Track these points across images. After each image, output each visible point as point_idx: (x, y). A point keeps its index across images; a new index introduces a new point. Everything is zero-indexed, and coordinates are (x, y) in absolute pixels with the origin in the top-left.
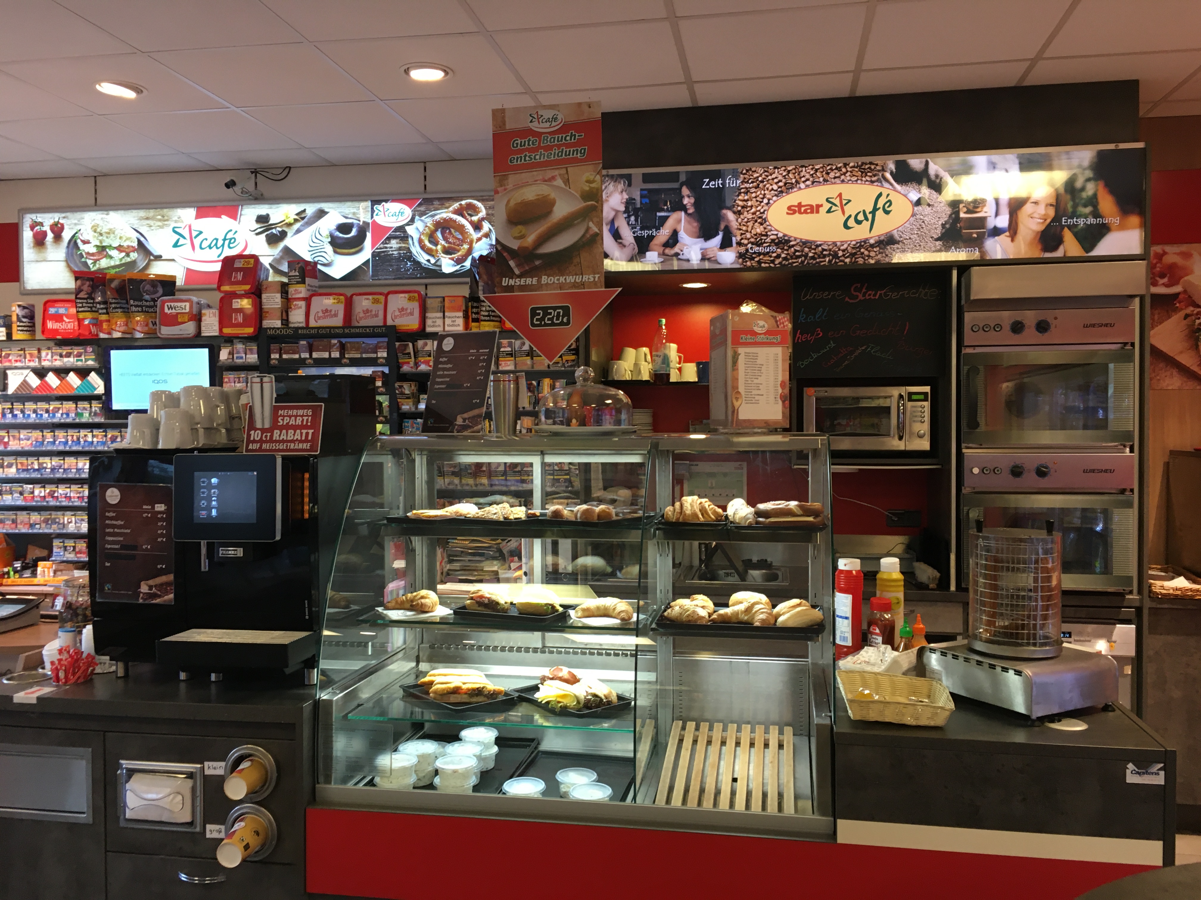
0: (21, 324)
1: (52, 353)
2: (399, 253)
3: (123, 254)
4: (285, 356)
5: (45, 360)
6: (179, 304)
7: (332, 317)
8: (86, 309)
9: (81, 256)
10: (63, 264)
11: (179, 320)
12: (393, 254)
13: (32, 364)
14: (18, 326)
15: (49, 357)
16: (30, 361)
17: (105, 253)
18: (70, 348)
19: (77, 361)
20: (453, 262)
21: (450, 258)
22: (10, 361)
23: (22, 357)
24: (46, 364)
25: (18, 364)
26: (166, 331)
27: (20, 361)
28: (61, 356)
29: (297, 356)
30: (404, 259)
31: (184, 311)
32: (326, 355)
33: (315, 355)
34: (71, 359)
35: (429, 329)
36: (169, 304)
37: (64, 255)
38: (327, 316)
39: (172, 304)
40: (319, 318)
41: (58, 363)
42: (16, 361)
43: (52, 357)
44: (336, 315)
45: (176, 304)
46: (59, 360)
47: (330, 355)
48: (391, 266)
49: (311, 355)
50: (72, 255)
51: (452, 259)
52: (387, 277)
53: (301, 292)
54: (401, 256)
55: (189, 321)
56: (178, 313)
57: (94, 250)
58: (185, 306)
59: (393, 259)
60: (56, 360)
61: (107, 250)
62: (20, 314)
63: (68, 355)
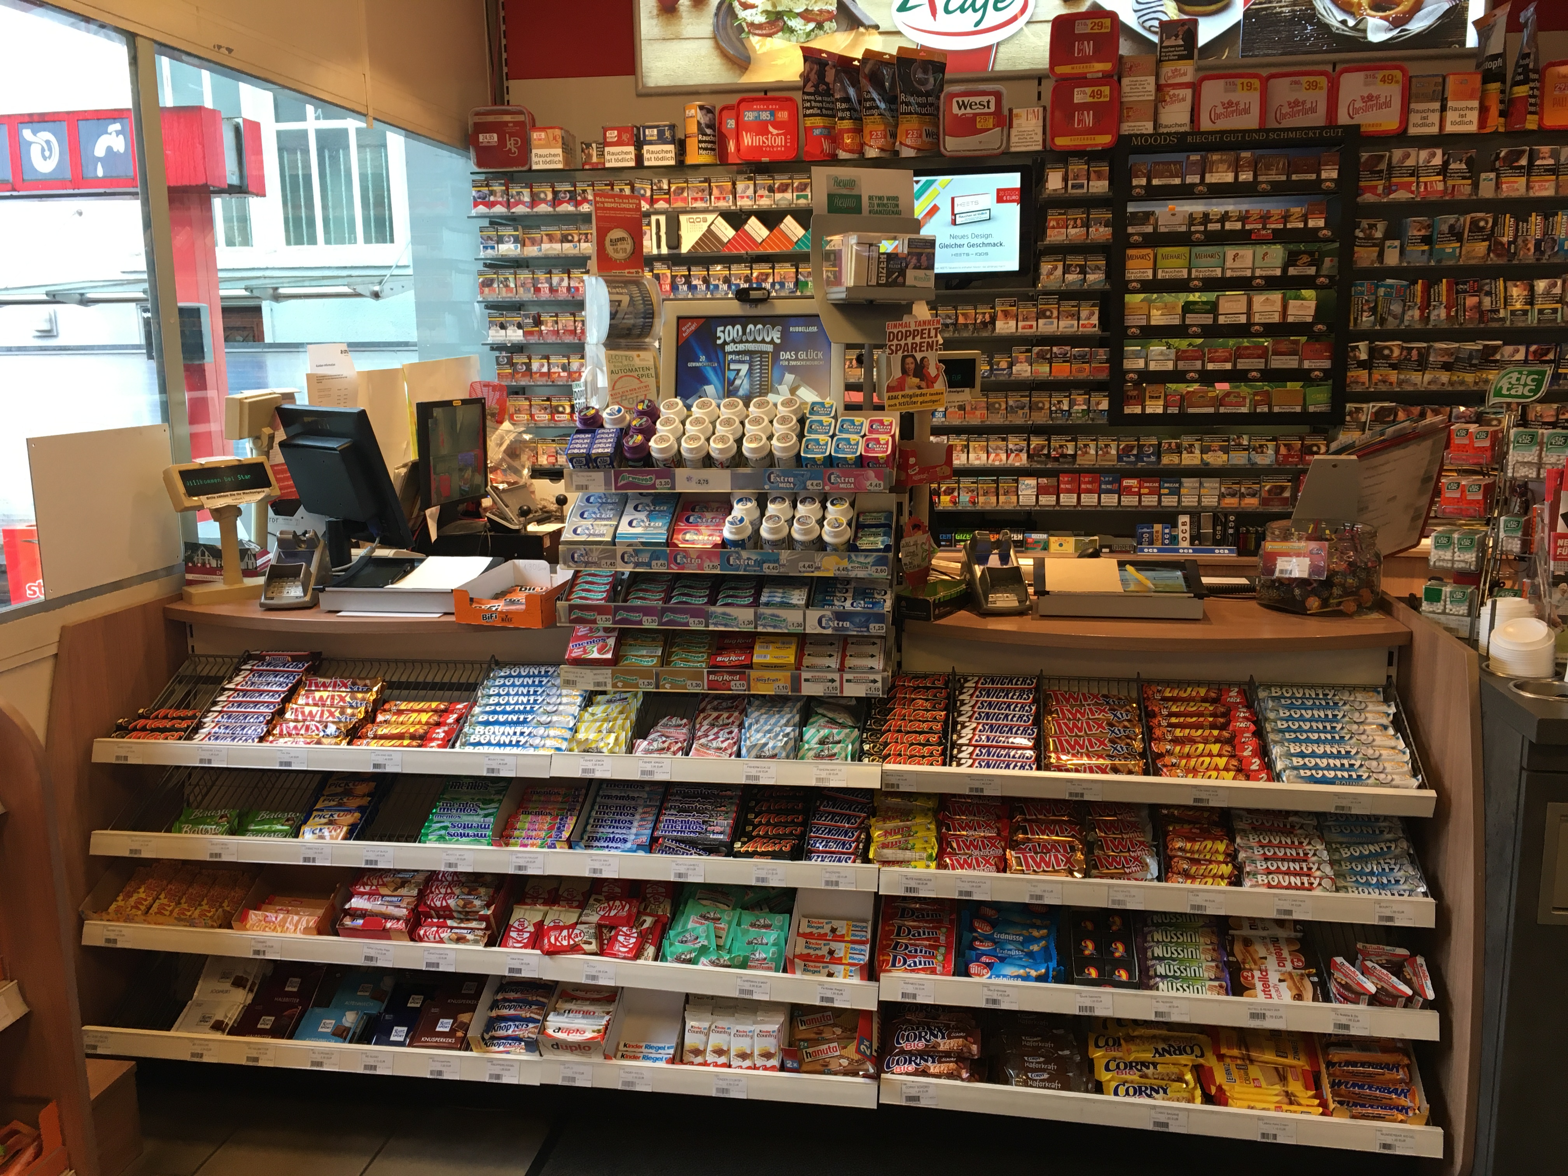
0: (705, 138)
1: (755, 184)
2: (1293, 11)
3: (812, 25)
4: (1155, 182)
5: (742, 197)
6: (977, 99)
7: (1240, 114)
8: (816, 111)
9: (740, 29)
10: (708, 45)
11: (979, 126)
12: (1281, 12)
13: (722, 204)
14: (700, 142)
15: (750, 192)
16: (718, 199)
17: (781, 24)
18: (786, 177)
19: (798, 197)
20: (1386, 23)
21: (1381, 18)
22: (685, 200)
23: (707, 192)
24: (745, 203)
25: (699, 205)
26: (952, 145)
27: (702, 199)
28: (771, 190)
29: (1177, 181)
30: (1300, 20)
31: (986, 110)
32: (1229, 178)
33: (1210, 178)
34: (788, 195)
35: (1413, 131)
36: (960, 100)
37: (711, 28)
38: (1233, 112)
39: (966, 99)
40: (1218, 116)
41: (765, 202)
42: (695, 199)
43: (755, 192)
44: (1247, 111)
45: (972, 99)
46: (767, 197)
47: (1236, 177)
48: (1278, 32)
49: (1203, 178)
50: (725, 28)
51: (1385, 18)
52: (1270, 52)
53: (1185, 74)
54: (1295, 16)
55: (994, 126)
56: (975, 115)
57: (761, 19)
58: (988, 102)
59: (1280, 21)
60: (762, 196)
61: (785, 18)
62: (702, 121)
63: (783, 189)
